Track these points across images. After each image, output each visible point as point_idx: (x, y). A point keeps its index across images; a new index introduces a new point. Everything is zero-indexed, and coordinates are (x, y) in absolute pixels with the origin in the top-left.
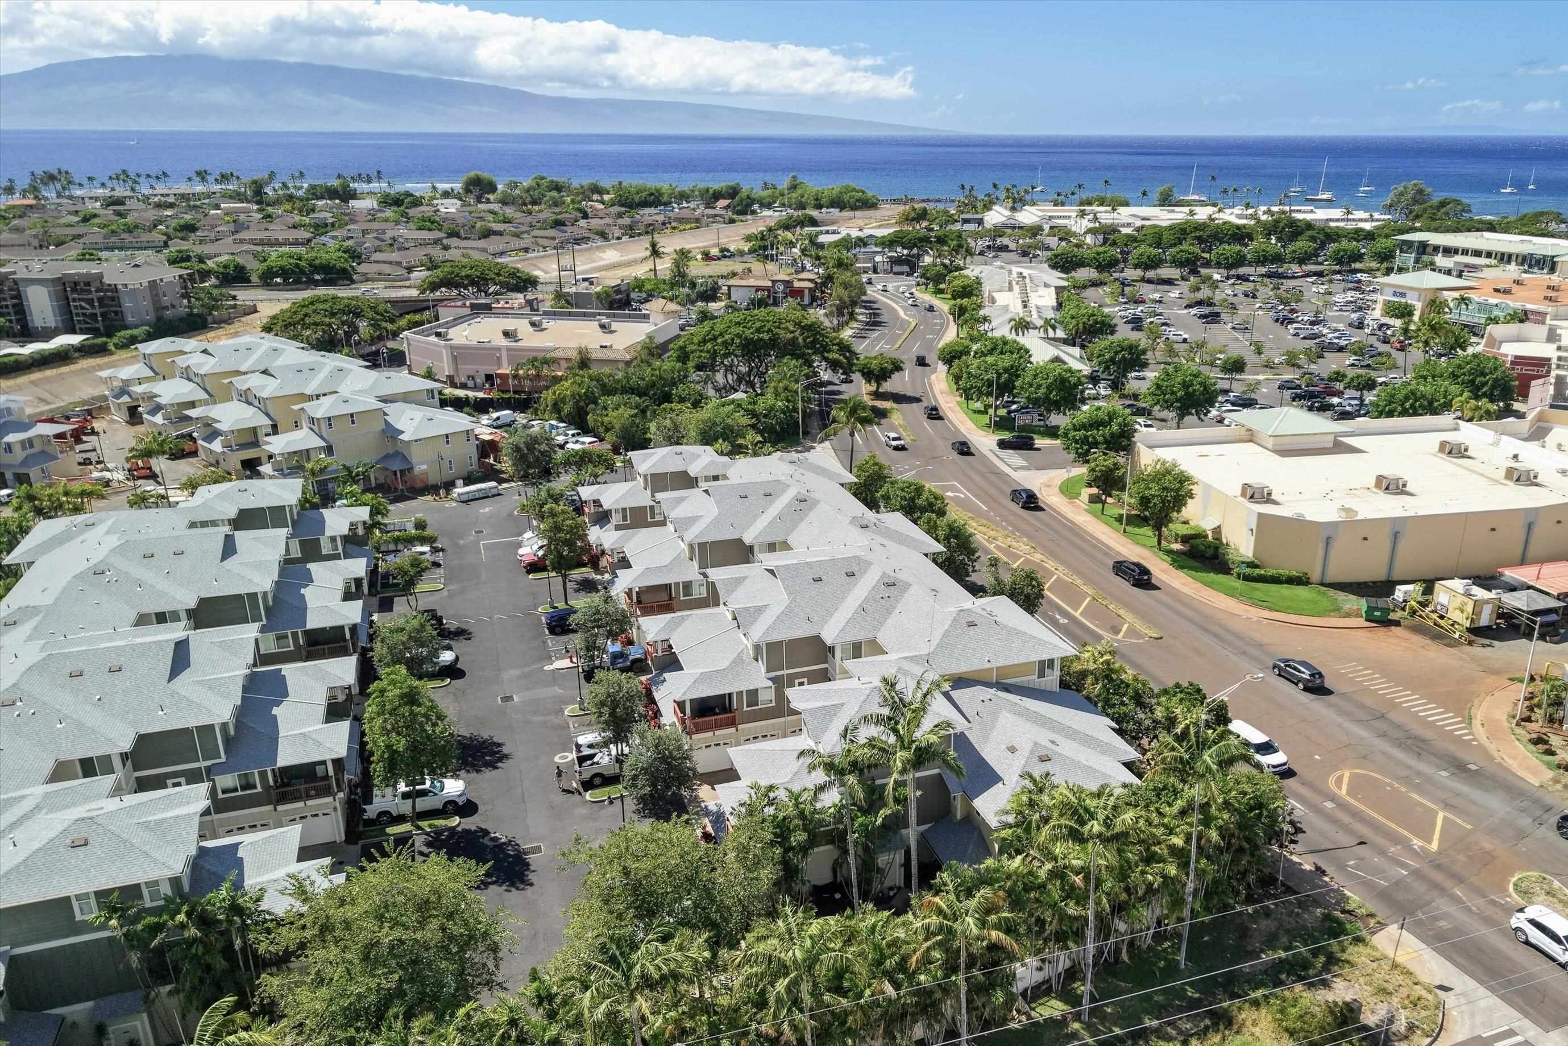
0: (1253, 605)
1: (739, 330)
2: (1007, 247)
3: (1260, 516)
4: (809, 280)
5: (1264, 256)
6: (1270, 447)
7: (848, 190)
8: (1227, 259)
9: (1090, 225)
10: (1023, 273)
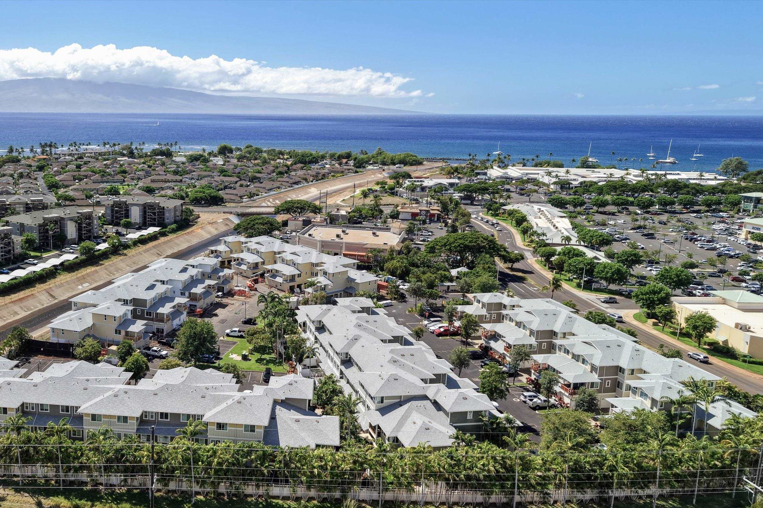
0: (754, 373)
1: (462, 241)
2: (509, 189)
3: (751, 336)
4: (437, 210)
5: (665, 202)
6: (737, 307)
7: (408, 156)
8: (644, 203)
9: (554, 180)
10: (540, 209)
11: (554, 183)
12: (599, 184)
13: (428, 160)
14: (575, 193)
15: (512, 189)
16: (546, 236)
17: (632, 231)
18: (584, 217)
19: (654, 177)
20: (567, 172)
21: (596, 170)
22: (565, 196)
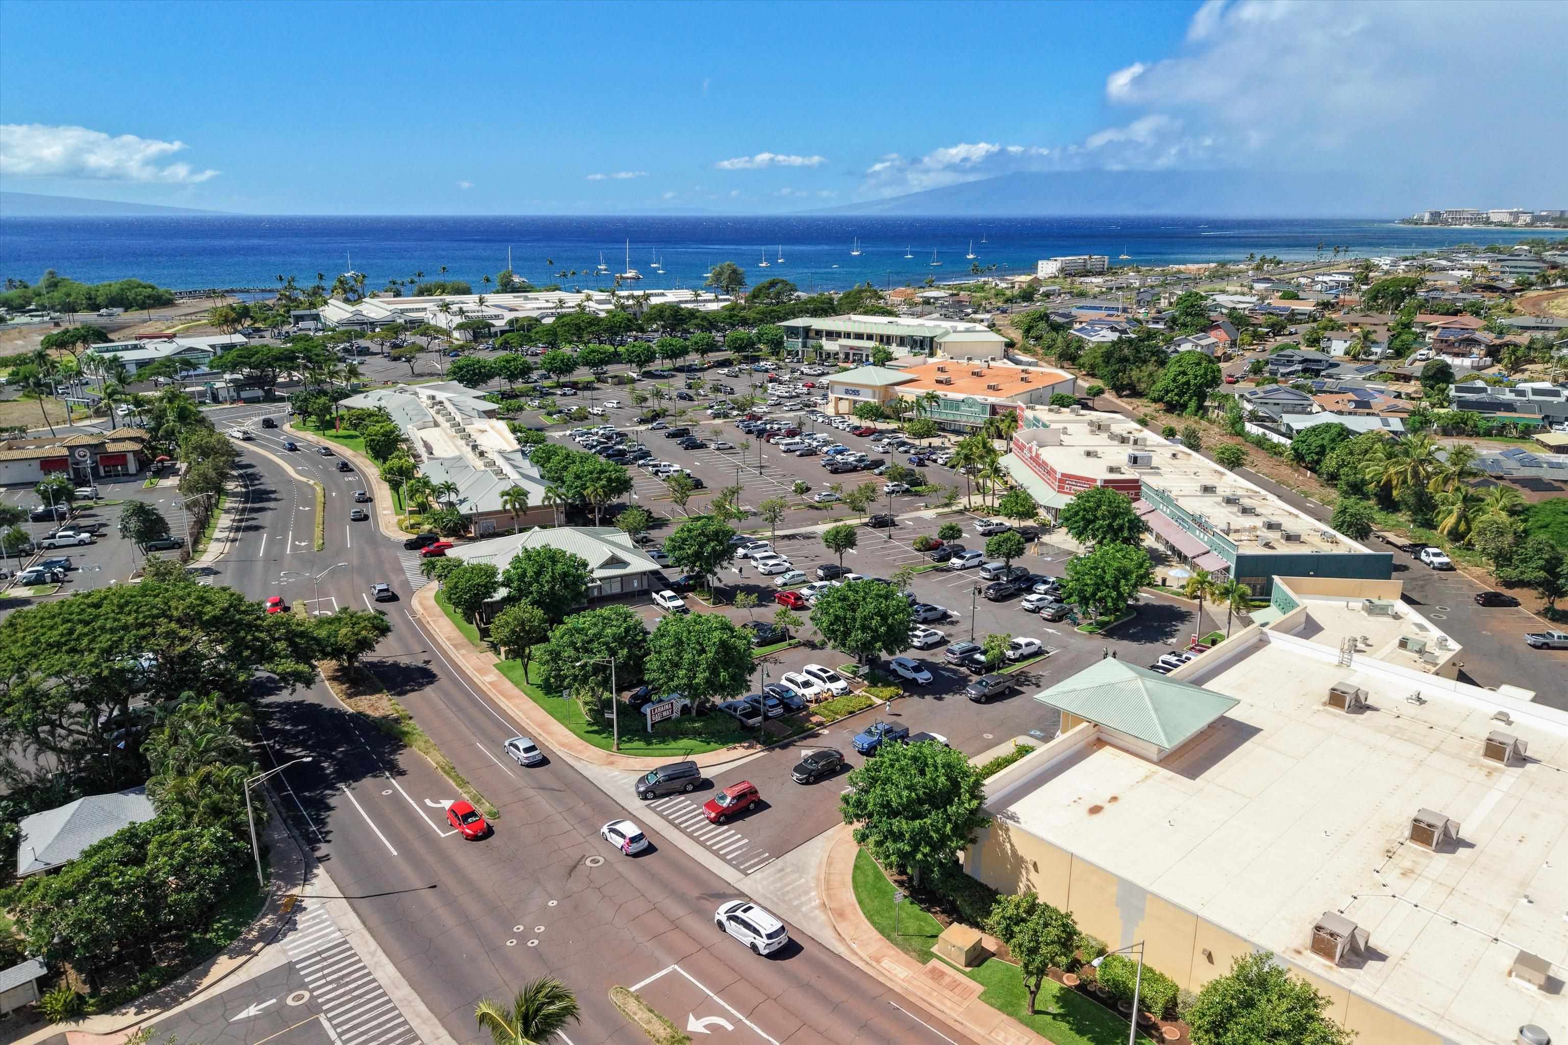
2: (368, 348)
7: (131, 285)
8: (638, 356)
9: (458, 320)
10: (433, 398)
11: (460, 327)
12: (544, 321)
13: (192, 294)
14: (505, 346)
15: (375, 348)
16: (457, 492)
17: (642, 428)
18: (537, 403)
19: (631, 302)
20: (481, 302)
21: (530, 295)
22: (486, 355)
